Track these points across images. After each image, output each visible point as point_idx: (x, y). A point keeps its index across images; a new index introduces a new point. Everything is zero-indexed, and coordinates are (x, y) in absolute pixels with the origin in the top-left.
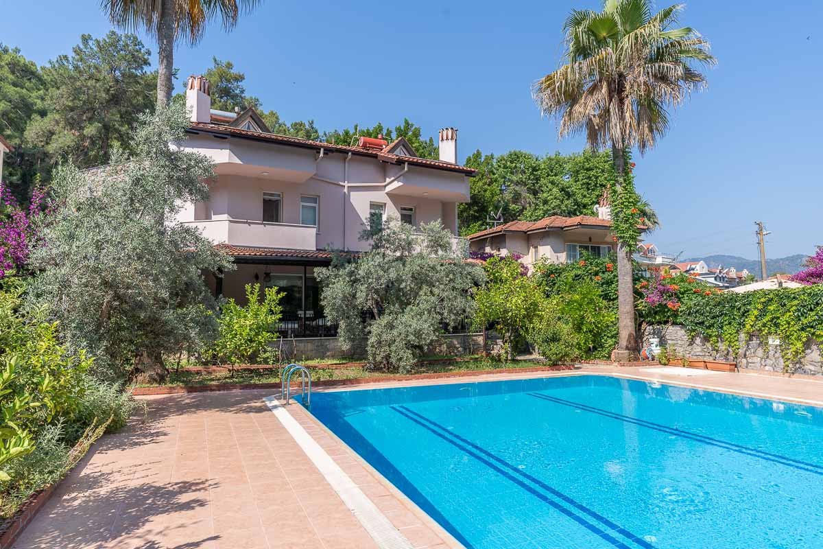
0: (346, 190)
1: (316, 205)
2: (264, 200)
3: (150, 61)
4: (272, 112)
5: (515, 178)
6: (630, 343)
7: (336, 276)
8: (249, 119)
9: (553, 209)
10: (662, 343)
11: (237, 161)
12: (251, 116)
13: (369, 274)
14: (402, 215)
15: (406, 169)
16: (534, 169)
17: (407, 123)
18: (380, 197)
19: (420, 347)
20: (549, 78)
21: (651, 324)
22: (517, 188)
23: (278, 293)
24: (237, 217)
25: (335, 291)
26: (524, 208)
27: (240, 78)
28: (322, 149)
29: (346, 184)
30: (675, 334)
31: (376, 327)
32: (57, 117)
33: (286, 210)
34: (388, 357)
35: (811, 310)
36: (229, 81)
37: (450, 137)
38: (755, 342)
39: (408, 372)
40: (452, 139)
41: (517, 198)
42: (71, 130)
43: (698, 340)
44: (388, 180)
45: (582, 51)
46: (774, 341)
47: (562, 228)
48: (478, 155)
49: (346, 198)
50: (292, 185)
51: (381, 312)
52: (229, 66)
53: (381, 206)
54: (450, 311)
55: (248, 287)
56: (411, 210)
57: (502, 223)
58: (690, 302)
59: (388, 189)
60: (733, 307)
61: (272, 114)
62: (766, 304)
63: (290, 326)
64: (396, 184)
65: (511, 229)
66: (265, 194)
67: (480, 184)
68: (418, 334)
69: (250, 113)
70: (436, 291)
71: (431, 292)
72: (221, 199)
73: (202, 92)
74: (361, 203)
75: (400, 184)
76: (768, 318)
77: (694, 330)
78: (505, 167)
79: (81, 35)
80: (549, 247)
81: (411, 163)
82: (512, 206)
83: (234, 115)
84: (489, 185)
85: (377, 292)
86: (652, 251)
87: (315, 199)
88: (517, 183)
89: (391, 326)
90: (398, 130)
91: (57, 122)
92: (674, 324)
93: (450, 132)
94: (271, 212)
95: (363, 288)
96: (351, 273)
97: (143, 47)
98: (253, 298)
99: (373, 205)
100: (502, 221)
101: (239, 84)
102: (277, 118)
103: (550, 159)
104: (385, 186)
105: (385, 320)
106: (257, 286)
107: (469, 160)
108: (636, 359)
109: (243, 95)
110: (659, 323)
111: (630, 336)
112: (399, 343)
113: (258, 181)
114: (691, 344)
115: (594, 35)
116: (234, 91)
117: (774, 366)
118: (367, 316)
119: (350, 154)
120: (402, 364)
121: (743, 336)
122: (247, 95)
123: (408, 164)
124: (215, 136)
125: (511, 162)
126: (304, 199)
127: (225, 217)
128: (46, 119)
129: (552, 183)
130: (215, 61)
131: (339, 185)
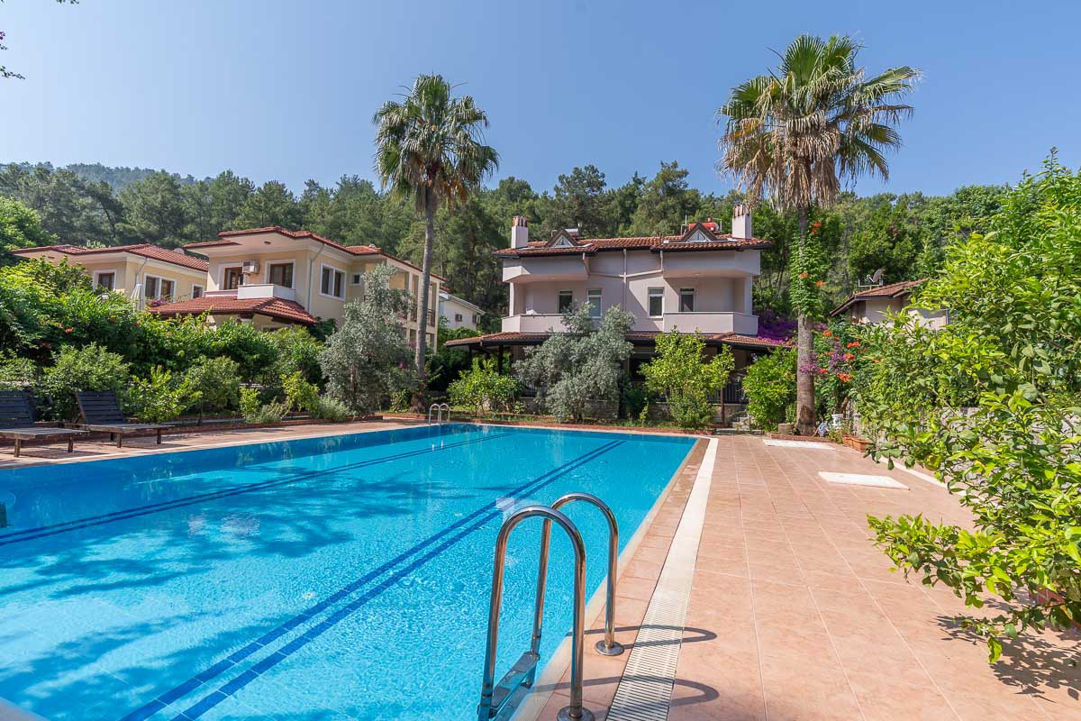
0: (625, 281)
1: (601, 296)
2: (560, 296)
8: (562, 236)
10: (846, 418)
11: (527, 273)
14: (680, 295)
15: (661, 256)
28: (584, 254)
29: (625, 276)
33: (576, 301)
36: (674, 179)
37: (740, 213)
39: (562, 423)
40: (742, 215)
49: (625, 288)
50: (577, 284)
52: (675, 165)
53: (661, 290)
56: (693, 290)
66: (561, 292)
72: (529, 301)
74: (640, 291)
79: (557, 178)
87: (599, 292)
93: (739, 208)
98: (476, 367)
99: (651, 290)
104: (662, 272)
109: (686, 189)
119: (625, 250)
122: (690, 188)
126: (591, 292)
127: (534, 312)
130: (662, 164)
131: (619, 277)
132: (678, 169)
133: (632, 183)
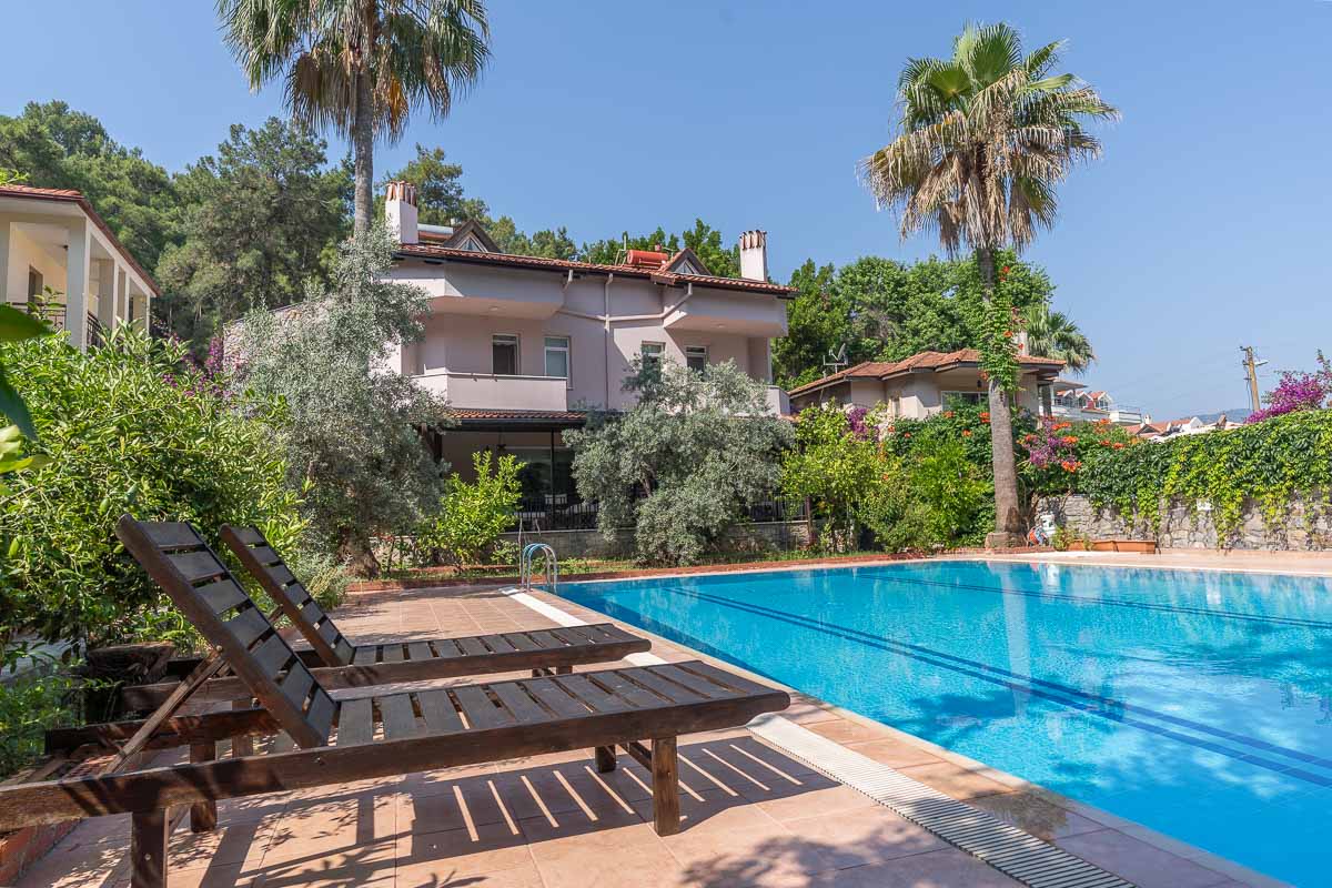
0: (607, 327)
1: (566, 349)
2: (494, 346)
3: (326, 156)
4: (504, 219)
5: (868, 298)
6: (1011, 522)
7: (592, 441)
8: (471, 235)
9: (928, 341)
10: (1060, 520)
11: (456, 293)
12: (473, 231)
13: (634, 436)
14: (688, 358)
15: (690, 293)
16: (899, 284)
17: (699, 223)
18: (656, 334)
19: (705, 531)
20: (881, 155)
21: (1043, 494)
22: (872, 314)
23: (515, 463)
24: (457, 370)
25: (591, 458)
26: (884, 343)
27: (455, 172)
28: (571, 272)
29: (607, 318)
30: (1077, 507)
31: (645, 507)
32: (200, 245)
33: (525, 356)
34: (663, 546)
35: (1247, 458)
36: (439, 178)
37: (755, 244)
38: (1180, 508)
39: (692, 564)
40: (758, 246)
41: (872, 327)
42: (219, 262)
43: (1107, 514)
44: (667, 310)
45: (921, 116)
46: (1204, 506)
47: (935, 369)
48: (809, 267)
49: (607, 338)
50: (532, 324)
51: (654, 486)
52: (440, 155)
53: (659, 347)
54: (747, 482)
55: (476, 456)
56: (702, 350)
57: (846, 367)
58: (1094, 459)
59: (667, 322)
60: (1149, 463)
61: (505, 222)
62: (1190, 454)
63: (534, 514)
64: (678, 315)
65: (857, 374)
66: (495, 337)
67: (814, 310)
68: (703, 511)
69: (472, 227)
70: (727, 455)
71: (721, 457)
72: (437, 347)
73: (406, 203)
74: (629, 343)
75: (683, 314)
76: (1194, 472)
77: (1101, 499)
78: (853, 282)
79: (228, 128)
80: (915, 397)
81: (696, 284)
82: (866, 341)
83: (450, 230)
84: (827, 311)
85: (647, 458)
86: (1103, 403)
87: (565, 342)
88: (872, 307)
89: (667, 504)
90: (688, 236)
91: (200, 253)
92: (1076, 492)
93: (755, 237)
94: (505, 361)
95: (628, 454)
96: (612, 436)
97: (316, 137)
98: (483, 470)
99: (645, 346)
100: (846, 363)
101: (455, 180)
102: (512, 227)
103: (922, 267)
104: (663, 318)
105: (657, 497)
106: (488, 455)
107: (796, 276)
108: (1021, 544)
109: (461, 197)
110: (1055, 493)
111: (1010, 511)
112: (680, 526)
113: (485, 320)
114: (1097, 520)
115: (939, 92)
116: (447, 192)
117: (1206, 542)
118: (635, 492)
119: (611, 275)
120: (683, 553)
121: (1164, 502)
122: (466, 196)
123: (693, 285)
124: (426, 262)
125: (863, 275)
126: (549, 342)
127: (443, 370)
128: (185, 249)
129: (926, 303)
130: (419, 149)
131: (598, 320)
132: (444, 163)
133: (340, 169)
